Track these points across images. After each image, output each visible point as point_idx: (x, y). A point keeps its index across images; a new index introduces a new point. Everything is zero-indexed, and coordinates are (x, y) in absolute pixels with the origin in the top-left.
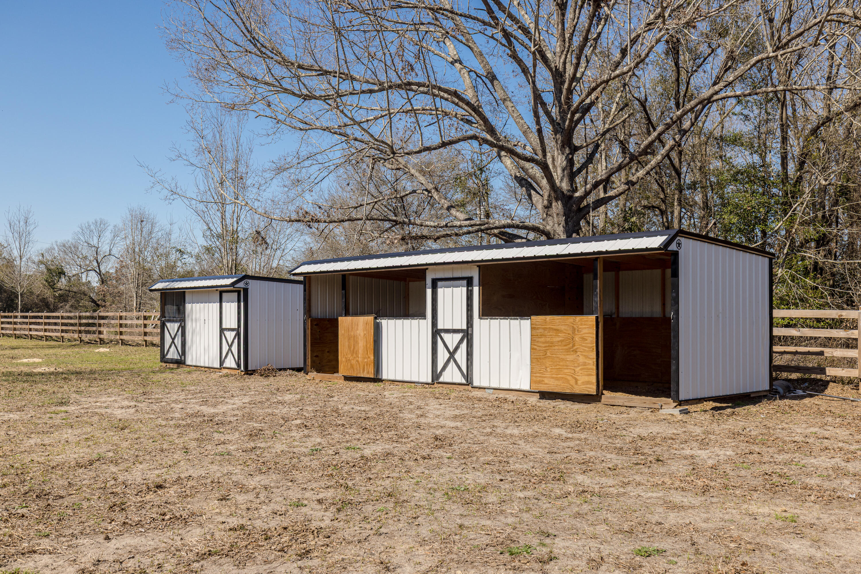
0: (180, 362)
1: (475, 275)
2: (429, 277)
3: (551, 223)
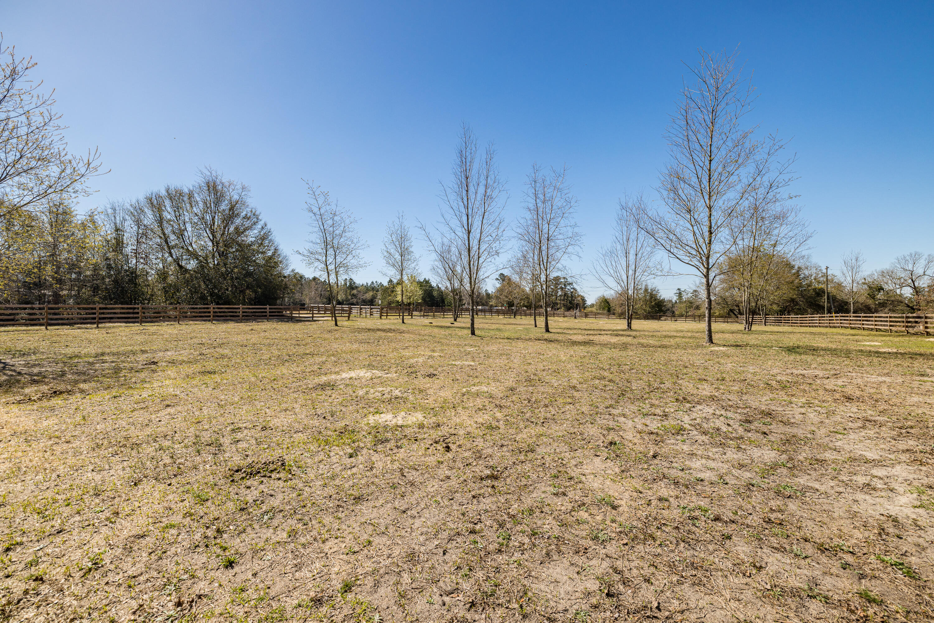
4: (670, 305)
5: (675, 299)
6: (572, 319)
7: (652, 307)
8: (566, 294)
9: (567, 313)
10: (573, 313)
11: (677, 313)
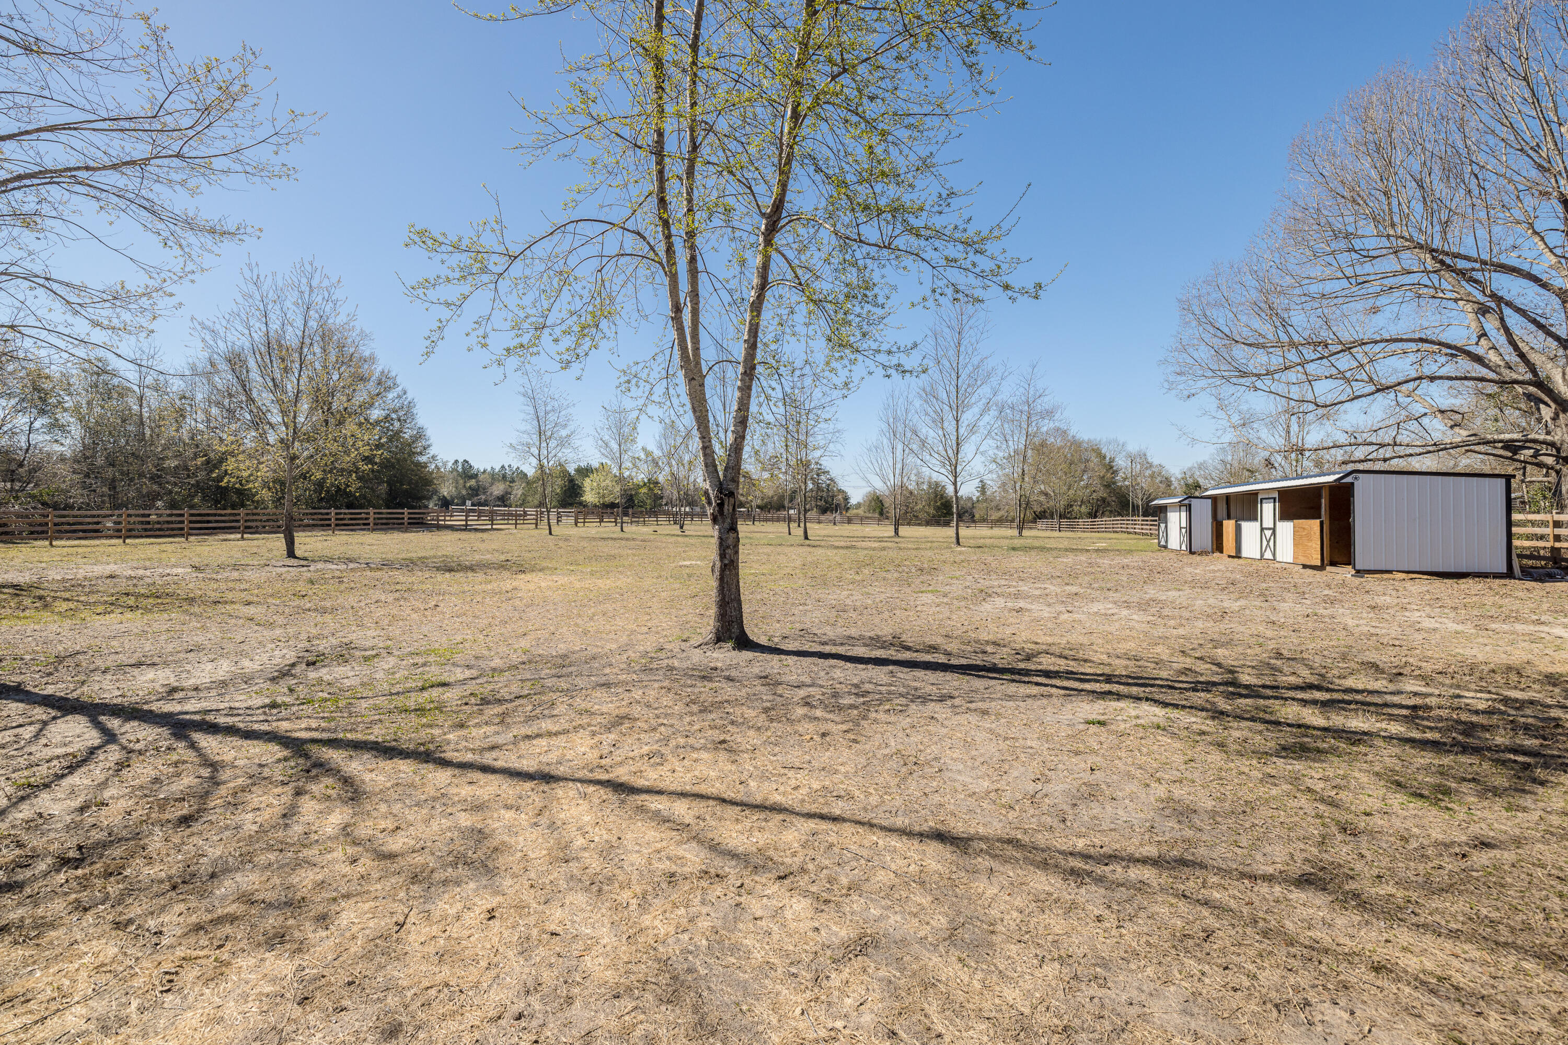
0: (1165, 547)
1: (1276, 495)
2: (1260, 497)
3: (1559, 433)
4: (970, 505)
5: (976, 495)
6: (831, 525)
7: (938, 509)
8: (819, 489)
9: (823, 518)
10: (831, 518)
11: (977, 516)
